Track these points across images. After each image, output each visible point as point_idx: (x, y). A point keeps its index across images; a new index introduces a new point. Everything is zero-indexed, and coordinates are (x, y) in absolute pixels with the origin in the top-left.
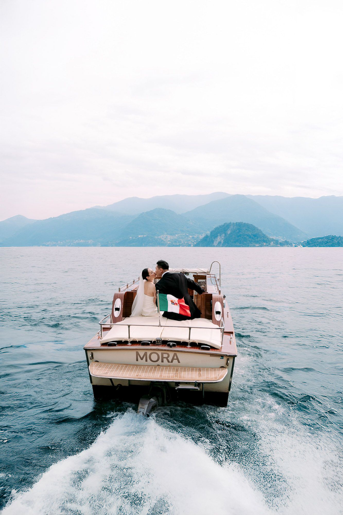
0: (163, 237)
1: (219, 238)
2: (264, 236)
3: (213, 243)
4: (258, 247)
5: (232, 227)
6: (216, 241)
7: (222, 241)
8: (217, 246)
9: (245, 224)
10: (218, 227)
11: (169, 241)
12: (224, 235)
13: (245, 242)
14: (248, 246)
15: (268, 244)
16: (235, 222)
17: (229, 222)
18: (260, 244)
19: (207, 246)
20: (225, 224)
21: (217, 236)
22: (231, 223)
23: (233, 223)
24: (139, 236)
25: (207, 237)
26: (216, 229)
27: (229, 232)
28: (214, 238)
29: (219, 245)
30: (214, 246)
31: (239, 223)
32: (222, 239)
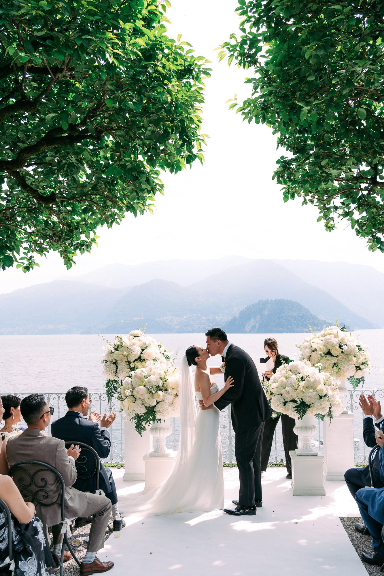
0: (166, 320)
1: (252, 320)
2: (314, 317)
3: (244, 328)
4: (306, 332)
5: (270, 306)
6: (249, 324)
7: (257, 325)
8: (250, 332)
9: (287, 301)
10: (250, 306)
11: (177, 325)
12: (259, 316)
13: (290, 327)
14: (294, 332)
15: (319, 328)
16: (274, 299)
17: (265, 299)
19: (235, 333)
20: (260, 301)
21: (249, 319)
22: (268, 300)
23: (271, 300)
24: (135, 319)
25: (235, 319)
26: (248, 308)
27: (266, 313)
28: (246, 321)
29: (253, 330)
30: (245, 332)
31: (279, 300)
32: (257, 322)
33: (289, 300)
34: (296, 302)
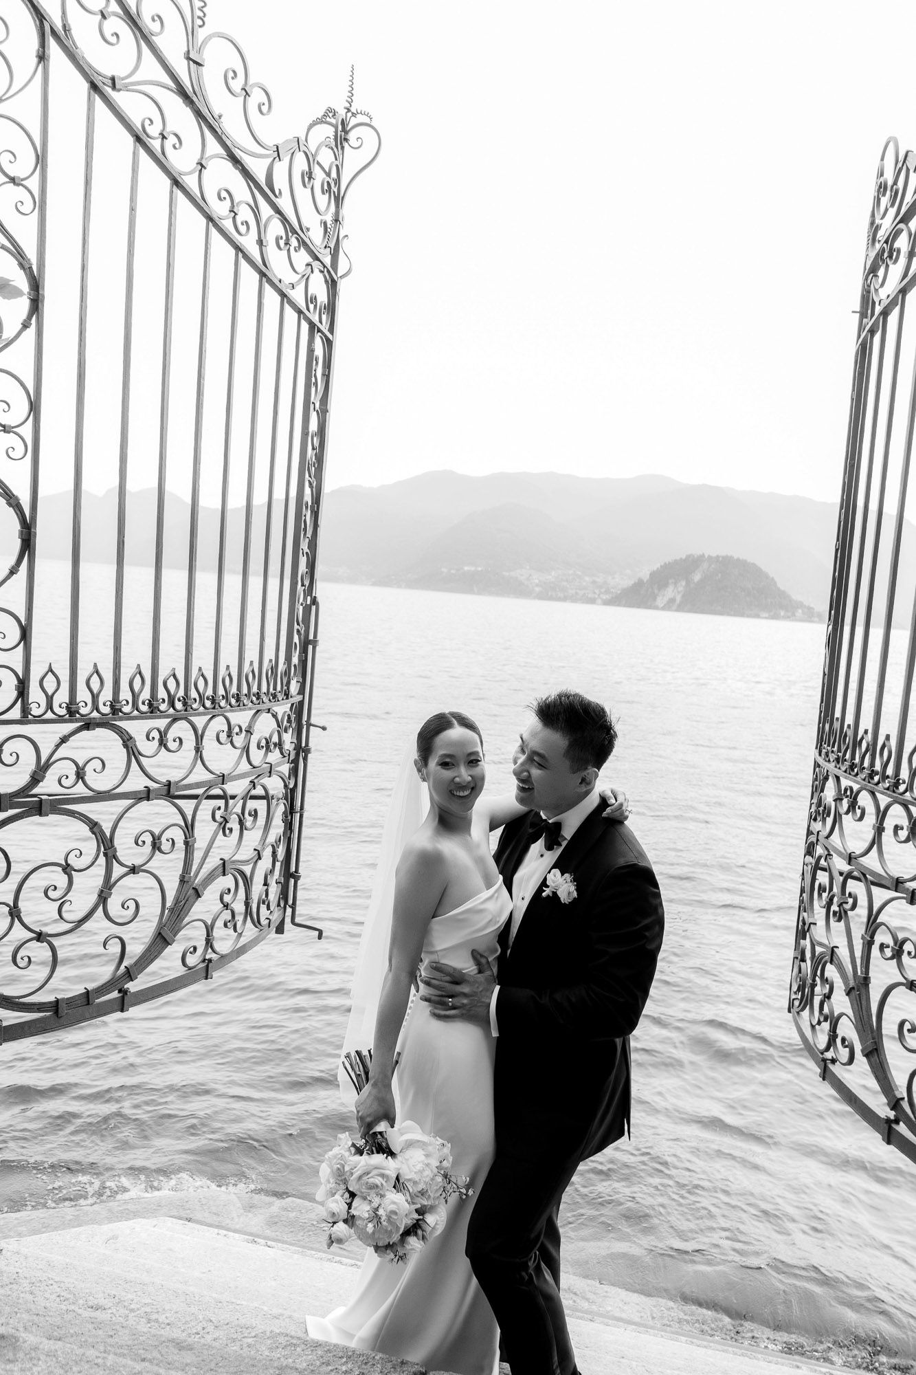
0: (522, 575)
1: (670, 589)
2: (783, 595)
3: (655, 599)
4: (766, 618)
5: (705, 565)
6: (664, 595)
7: (678, 599)
8: (663, 609)
9: (738, 560)
10: (670, 563)
11: (537, 585)
12: (684, 583)
13: (736, 606)
14: (742, 615)
15: (789, 614)
16: (714, 555)
17: (699, 553)
18: (772, 614)
19: (638, 607)
20: (688, 557)
21: (666, 585)
22: (703, 555)
23: (709, 556)
24: (466, 568)
25: (640, 583)
26: (666, 567)
27: (697, 577)
28: (659, 590)
29: (669, 606)
30: (656, 608)
31: (723, 557)
32: (679, 592)
33: (741, 558)
34: (754, 564)
